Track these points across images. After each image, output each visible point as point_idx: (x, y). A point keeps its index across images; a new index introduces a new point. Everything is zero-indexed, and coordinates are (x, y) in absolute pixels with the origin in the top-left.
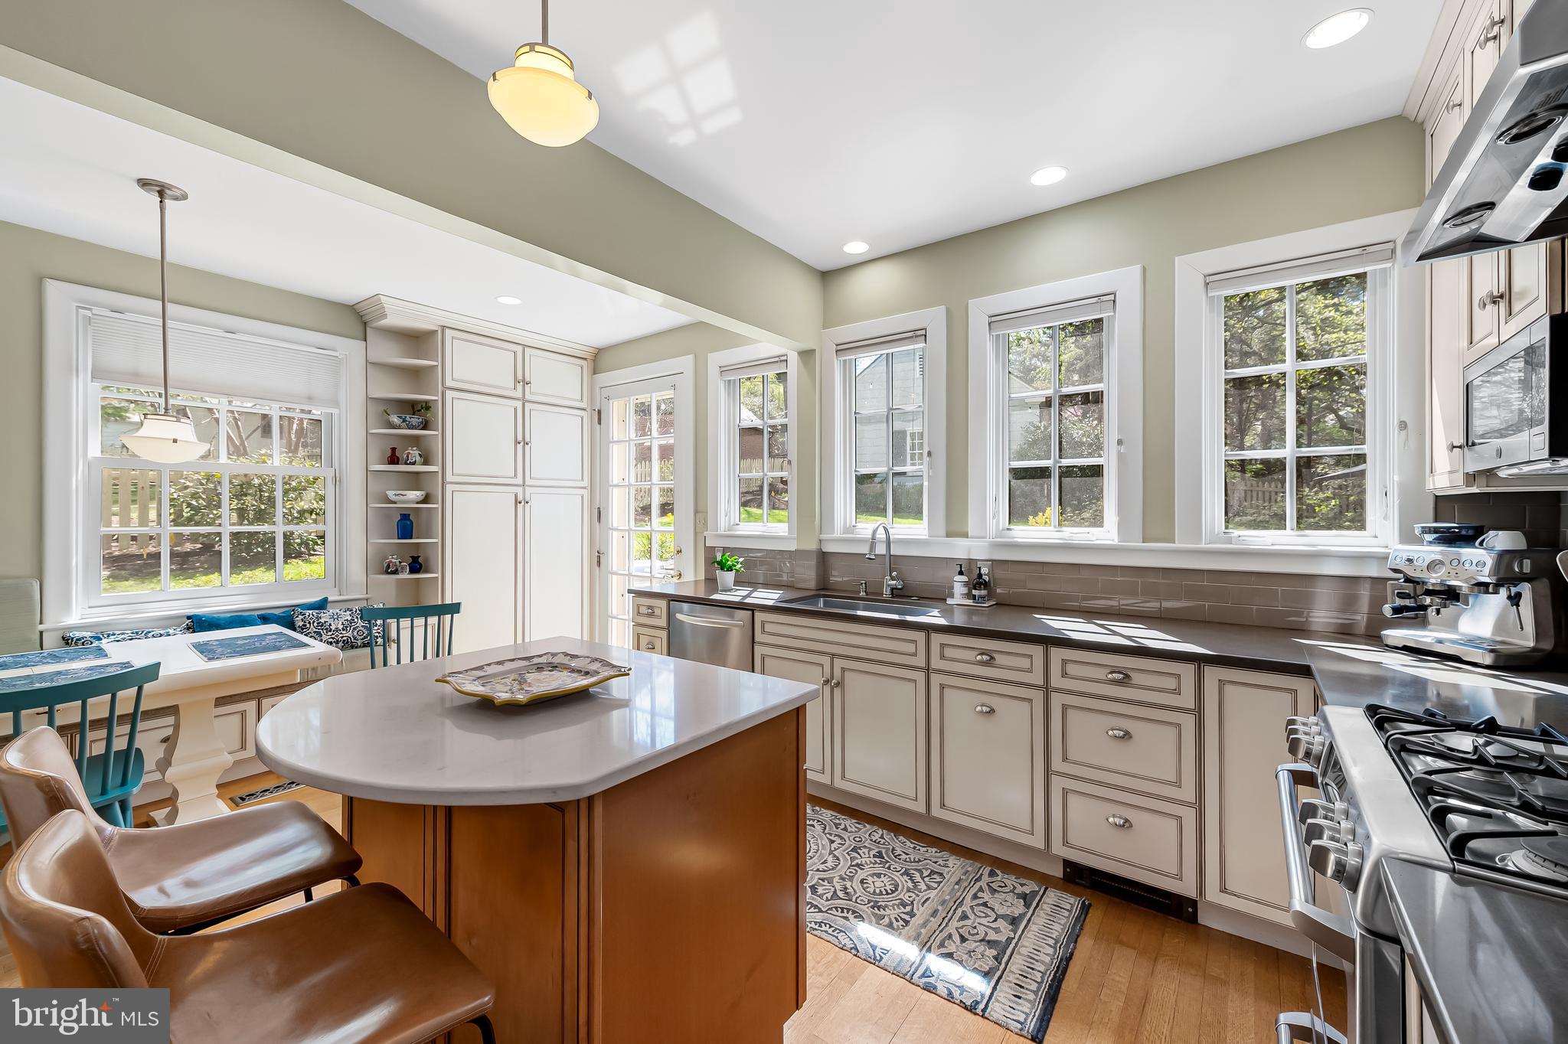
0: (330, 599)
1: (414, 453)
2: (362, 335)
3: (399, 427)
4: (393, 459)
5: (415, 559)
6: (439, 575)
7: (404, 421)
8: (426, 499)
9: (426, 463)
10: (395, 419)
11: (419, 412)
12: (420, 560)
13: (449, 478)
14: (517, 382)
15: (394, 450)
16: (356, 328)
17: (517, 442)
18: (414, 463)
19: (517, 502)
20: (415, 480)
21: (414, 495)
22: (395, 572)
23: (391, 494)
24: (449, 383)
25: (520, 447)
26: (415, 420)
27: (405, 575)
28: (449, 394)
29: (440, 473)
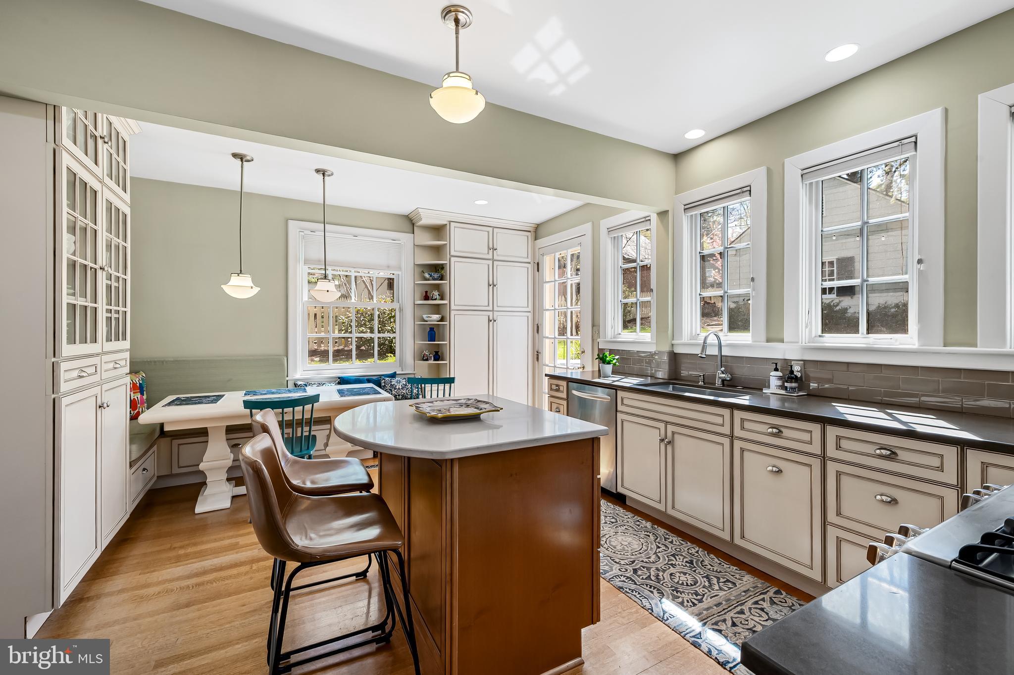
0: (397, 373)
1: (436, 293)
2: (412, 231)
3: (429, 280)
4: (426, 298)
5: (437, 353)
6: (447, 362)
7: (431, 276)
8: (442, 319)
9: (442, 299)
10: (427, 276)
11: (438, 271)
12: (439, 354)
13: (453, 307)
14: (489, 249)
15: (426, 292)
16: (410, 227)
17: (489, 285)
18: (436, 299)
19: (490, 321)
20: (437, 309)
21: (436, 317)
22: (427, 360)
23: (425, 316)
24: (453, 253)
25: (491, 288)
26: (436, 276)
27: (432, 362)
28: (453, 259)
29: (448, 305)
